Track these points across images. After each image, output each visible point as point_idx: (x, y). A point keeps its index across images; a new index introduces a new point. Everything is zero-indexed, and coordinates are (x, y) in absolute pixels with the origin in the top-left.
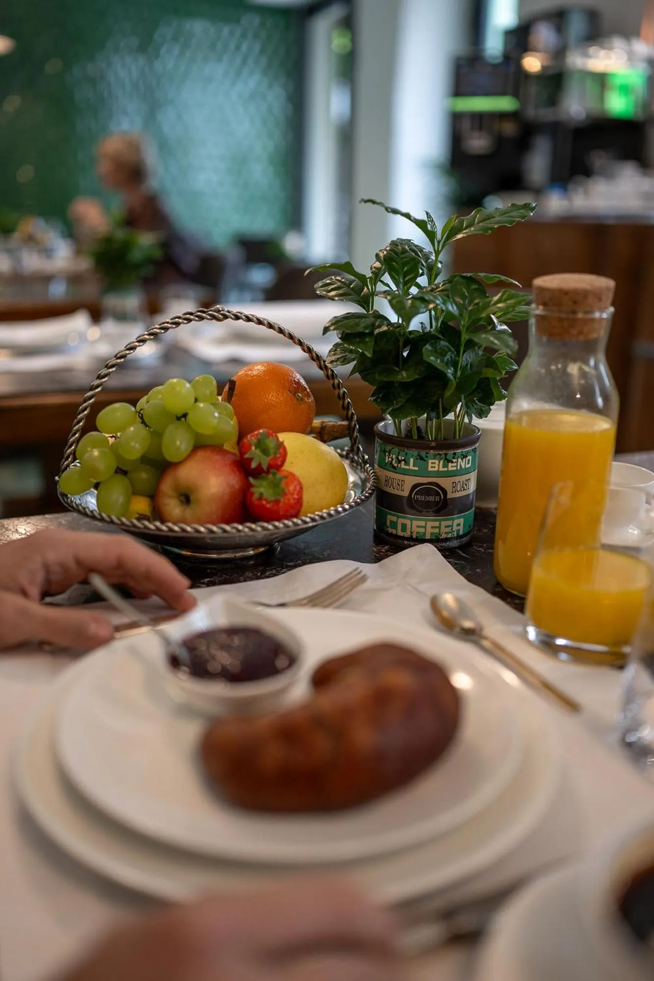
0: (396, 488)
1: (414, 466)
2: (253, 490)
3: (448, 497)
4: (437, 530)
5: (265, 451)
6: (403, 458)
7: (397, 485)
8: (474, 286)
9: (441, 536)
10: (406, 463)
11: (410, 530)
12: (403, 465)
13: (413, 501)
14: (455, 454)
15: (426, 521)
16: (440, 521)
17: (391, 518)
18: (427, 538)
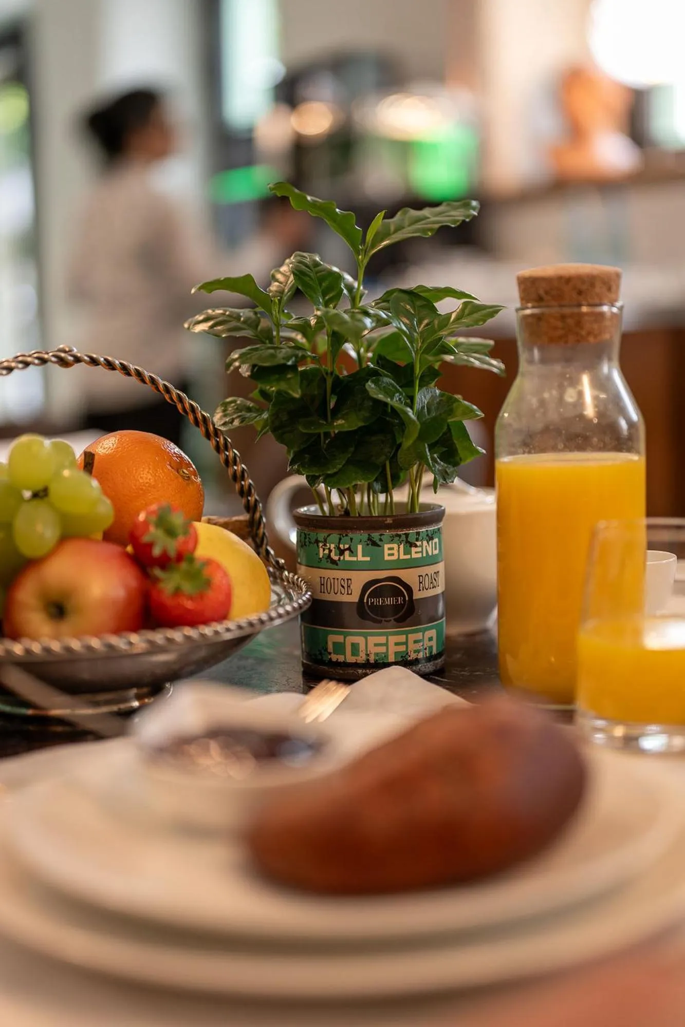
0: (339, 592)
1: (363, 556)
2: (162, 585)
3: (414, 598)
4: (402, 648)
5: (170, 532)
6: (347, 546)
7: (340, 587)
8: (419, 303)
9: (410, 656)
10: (352, 552)
11: (365, 652)
12: (347, 556)
13: (366, 608)
14: (418, 533)
15: (387, 635)
16: (406, 633)
17: (333, 638)
18: (390, 661)
